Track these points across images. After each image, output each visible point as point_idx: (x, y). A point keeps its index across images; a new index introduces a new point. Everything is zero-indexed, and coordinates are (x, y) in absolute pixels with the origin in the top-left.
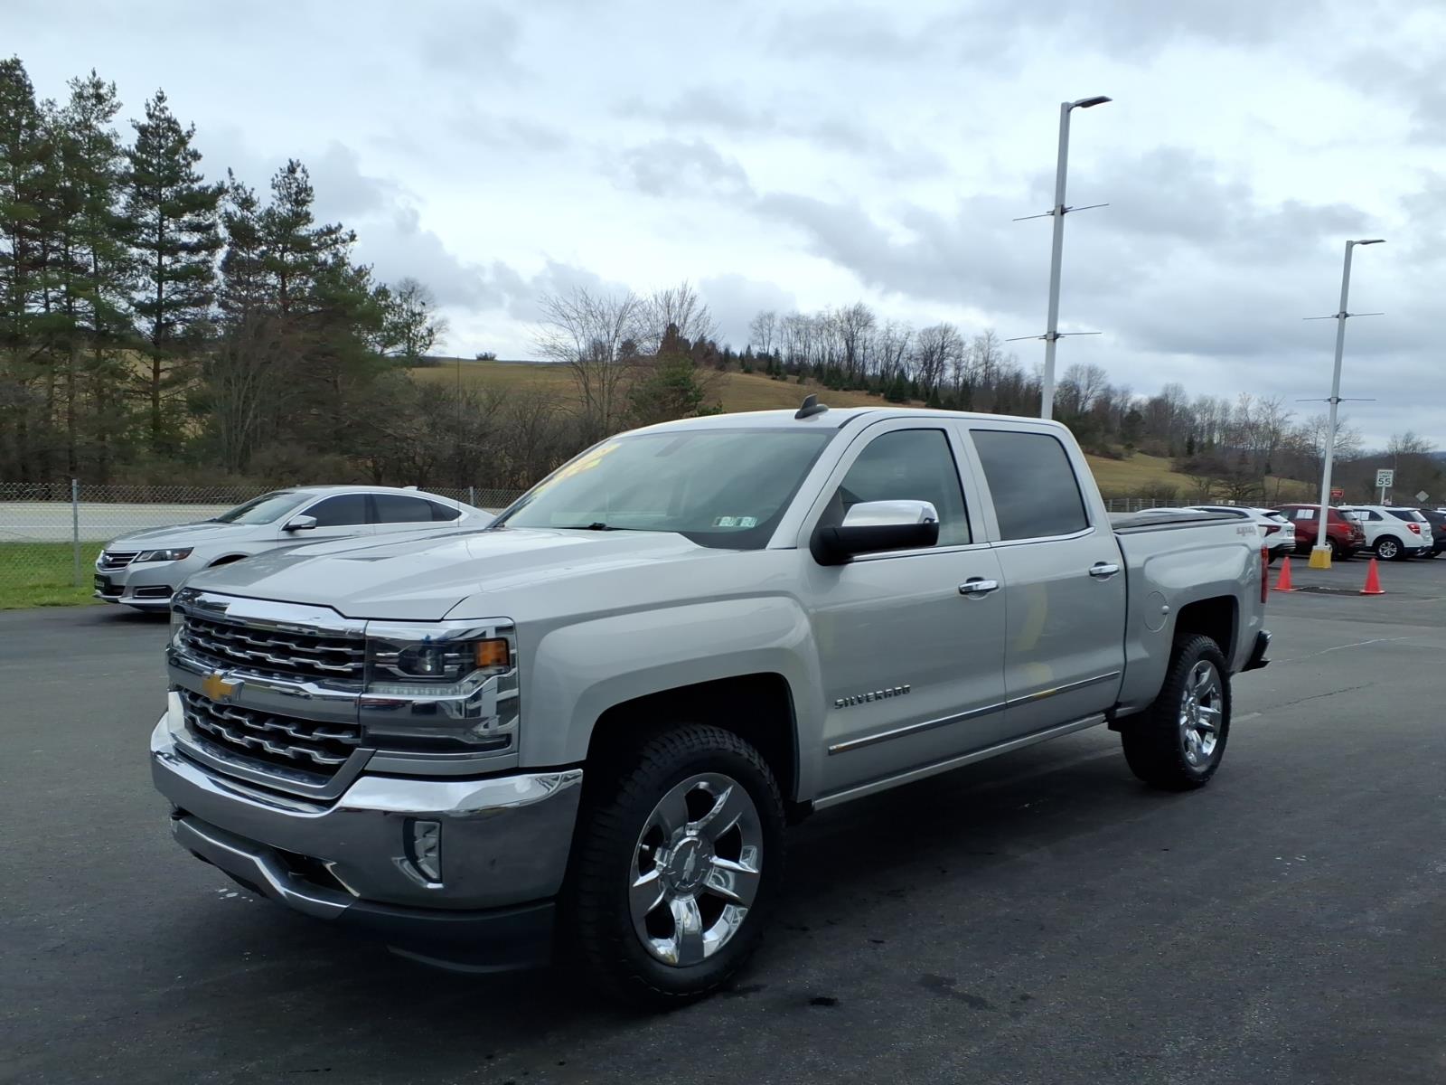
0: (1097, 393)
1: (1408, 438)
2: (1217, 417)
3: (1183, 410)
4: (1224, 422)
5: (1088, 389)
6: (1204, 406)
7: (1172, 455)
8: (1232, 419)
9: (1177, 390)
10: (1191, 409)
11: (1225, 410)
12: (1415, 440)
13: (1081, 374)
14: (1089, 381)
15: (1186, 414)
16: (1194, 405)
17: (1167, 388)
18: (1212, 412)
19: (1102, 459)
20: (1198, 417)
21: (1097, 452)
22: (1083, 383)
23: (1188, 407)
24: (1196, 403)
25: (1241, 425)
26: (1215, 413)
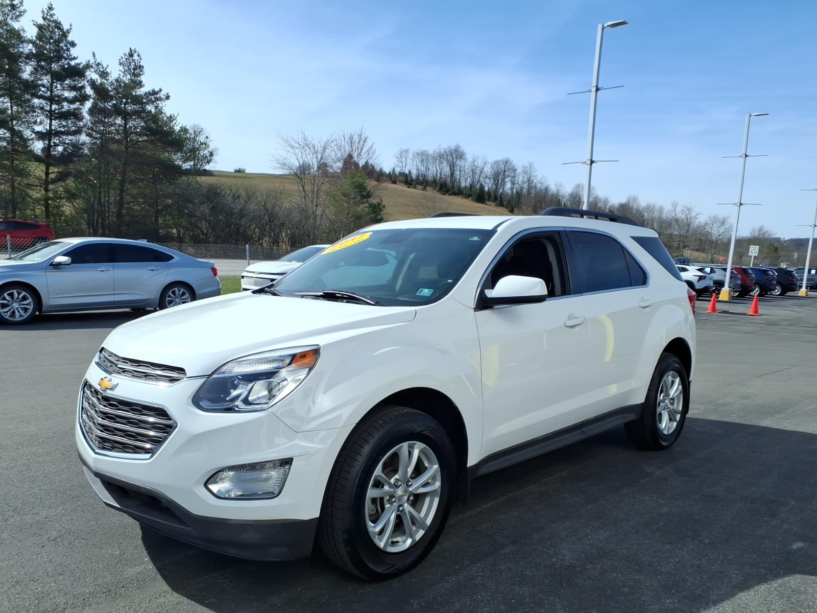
1: (761, 229)
2: (656, 214)
3: (638, 210)
4: (659, 218)
6: (650, 208)
8: (664, 216)
9: (635, 199)
11: (661, 210)
12: (764, 231)
15: (639, 213)
16: (644, 208)
17: (629, 198)
20: (646, 214)
22: (582, 194)
23: (641, 209)
24: (645, 207)
25: (670, 220)
26: (655, 213)
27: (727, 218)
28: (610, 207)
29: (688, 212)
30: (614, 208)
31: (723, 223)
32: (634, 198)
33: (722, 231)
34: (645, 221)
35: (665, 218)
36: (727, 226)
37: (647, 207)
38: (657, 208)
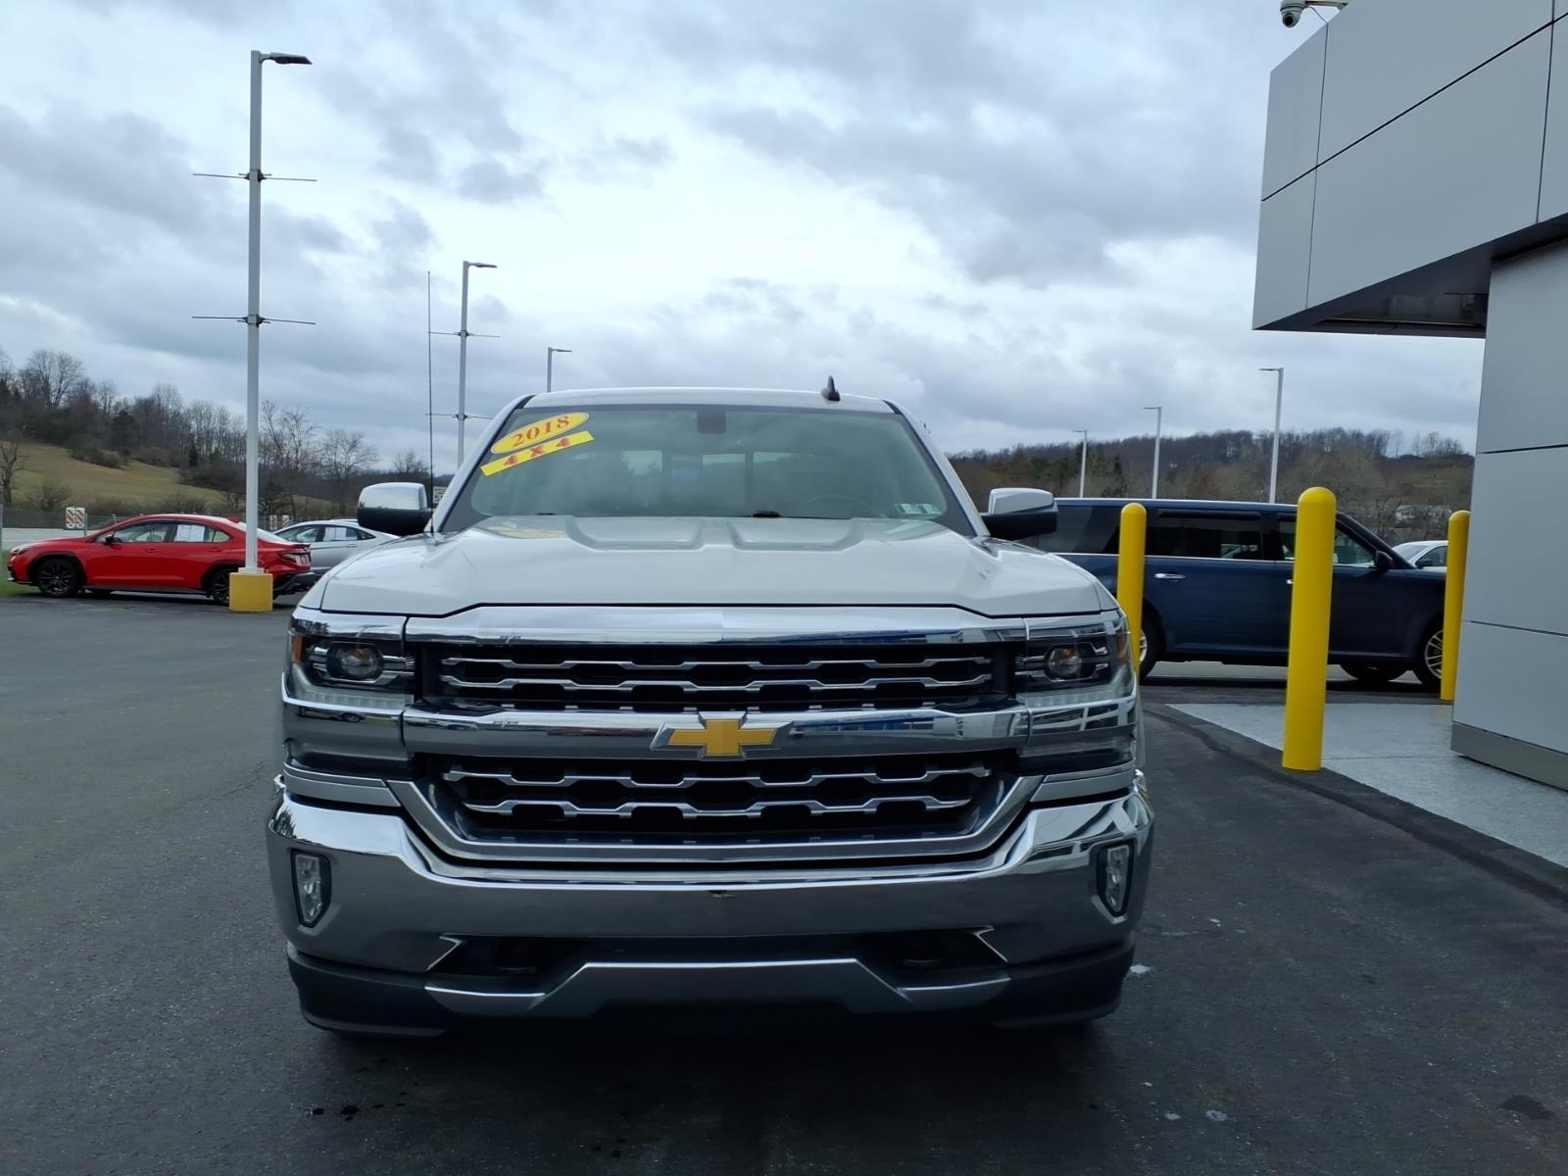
0: (70, 388)
1: (411, 456)
2: (215, 425)
3: (177, 414)
4: (222, 431)
5: (61, 382)
6: (199, 412)
7: (174, 464)
8: (230, 429)
9: (171, 392)
10: (185, 414)
11: (223, 418)
12: (416, 460)
13: (50, 363)
14: (62, 372)
15: (179, 420)
16: (189, 411)
17: (159, 389)
18: (209, 419)
19: (94, 465)
20: (193, 423)
21: (86, 458)
22: (54, 374)
23: (182, 411)
24: (191, 408)
25: (242, 435)
26: (212, 420)
27: (361, 436)
28: (118, 404)
29: (294, 422)
30: (128, 407)
31: (353, 446)
32: (169, 390)
33: (353, 458)
34: (192, 436)
35: (232, 431)
36: (361, 451)
37: (195, 410)
38: (215, 412)
